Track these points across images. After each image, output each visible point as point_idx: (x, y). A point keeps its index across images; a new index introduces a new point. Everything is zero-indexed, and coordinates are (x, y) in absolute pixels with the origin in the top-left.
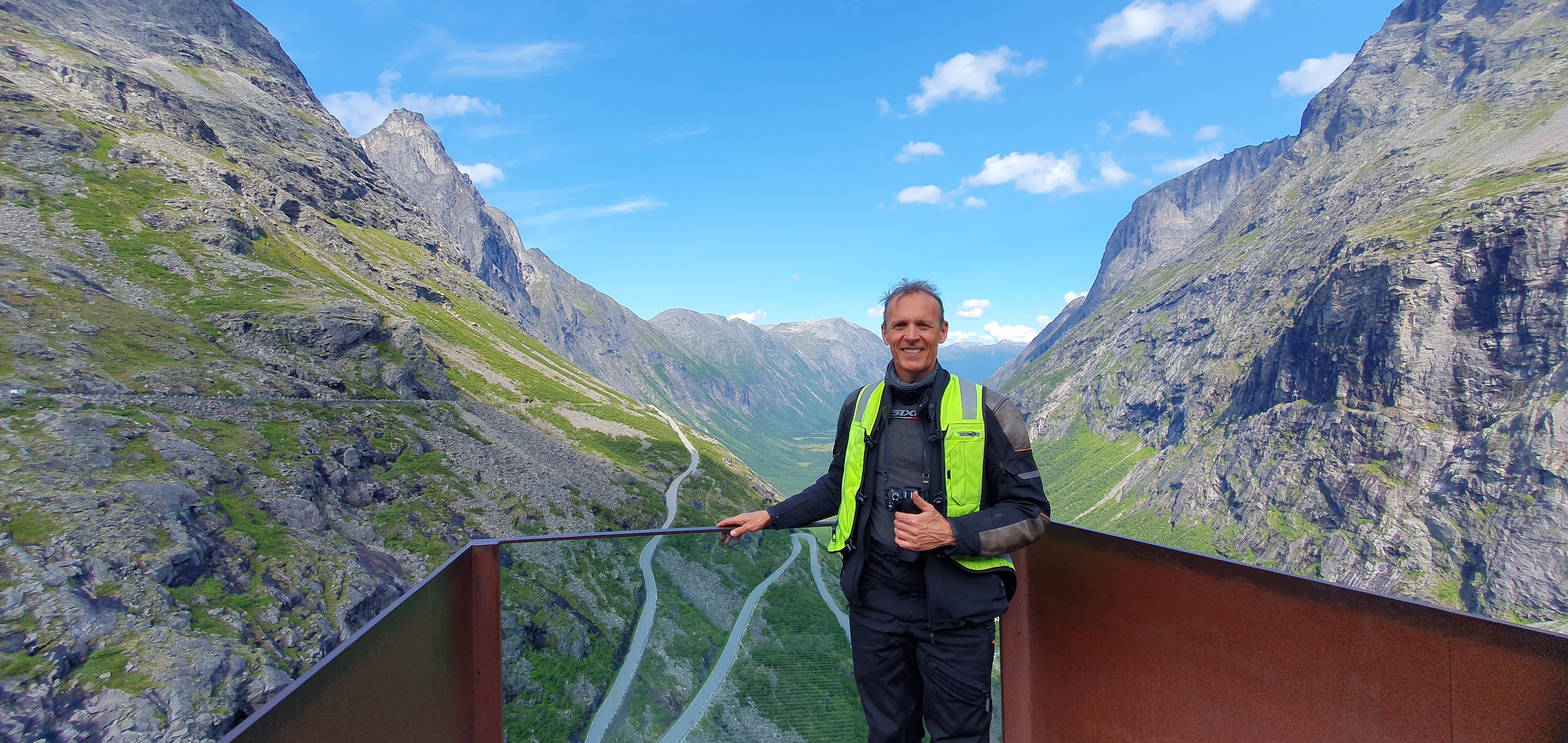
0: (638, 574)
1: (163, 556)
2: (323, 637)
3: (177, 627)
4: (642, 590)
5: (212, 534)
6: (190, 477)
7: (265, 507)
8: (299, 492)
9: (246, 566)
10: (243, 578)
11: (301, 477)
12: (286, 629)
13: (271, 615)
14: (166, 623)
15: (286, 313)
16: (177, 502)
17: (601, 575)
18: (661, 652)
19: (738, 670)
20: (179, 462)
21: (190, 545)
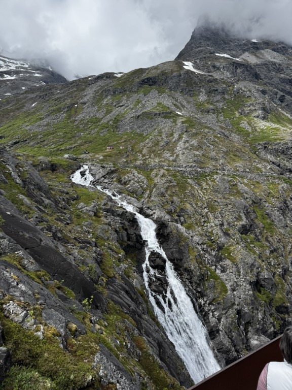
1: (240, 224)
2: (283, 267)
3: (242, 247)
5: (252, 220)
6: (247, 200)
7: (267, 214)
8: (278, 211)
9: (261, 233)
10: (260, 237)
11: (279, 205)
12: (271, 259)
13: (268, 252)
14: (240, 245)
15: (278, 141)
16: (243, 207)
20: (245, 194)
21: (246, 222)
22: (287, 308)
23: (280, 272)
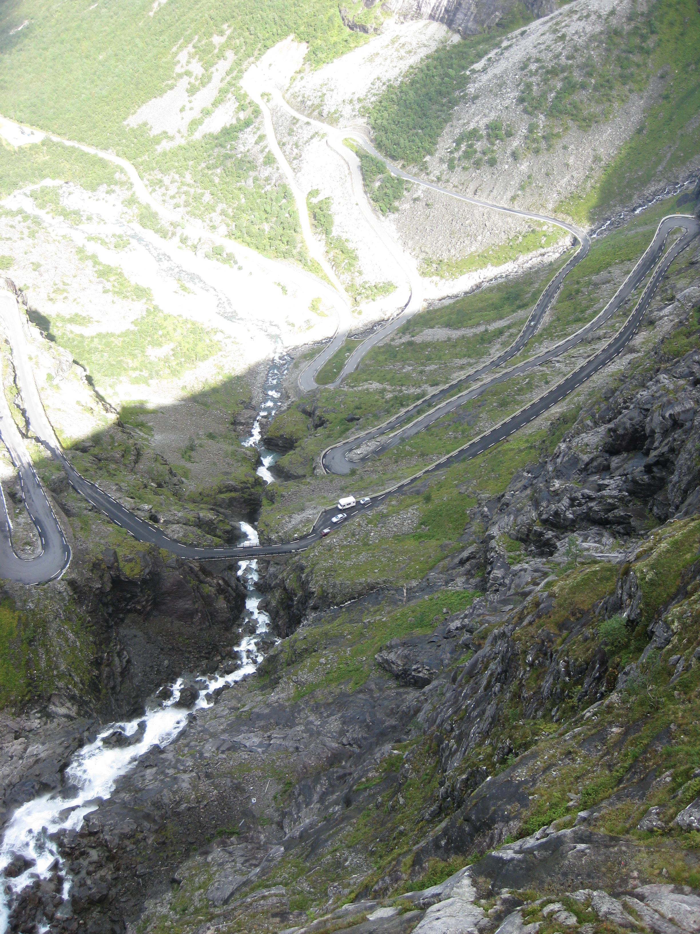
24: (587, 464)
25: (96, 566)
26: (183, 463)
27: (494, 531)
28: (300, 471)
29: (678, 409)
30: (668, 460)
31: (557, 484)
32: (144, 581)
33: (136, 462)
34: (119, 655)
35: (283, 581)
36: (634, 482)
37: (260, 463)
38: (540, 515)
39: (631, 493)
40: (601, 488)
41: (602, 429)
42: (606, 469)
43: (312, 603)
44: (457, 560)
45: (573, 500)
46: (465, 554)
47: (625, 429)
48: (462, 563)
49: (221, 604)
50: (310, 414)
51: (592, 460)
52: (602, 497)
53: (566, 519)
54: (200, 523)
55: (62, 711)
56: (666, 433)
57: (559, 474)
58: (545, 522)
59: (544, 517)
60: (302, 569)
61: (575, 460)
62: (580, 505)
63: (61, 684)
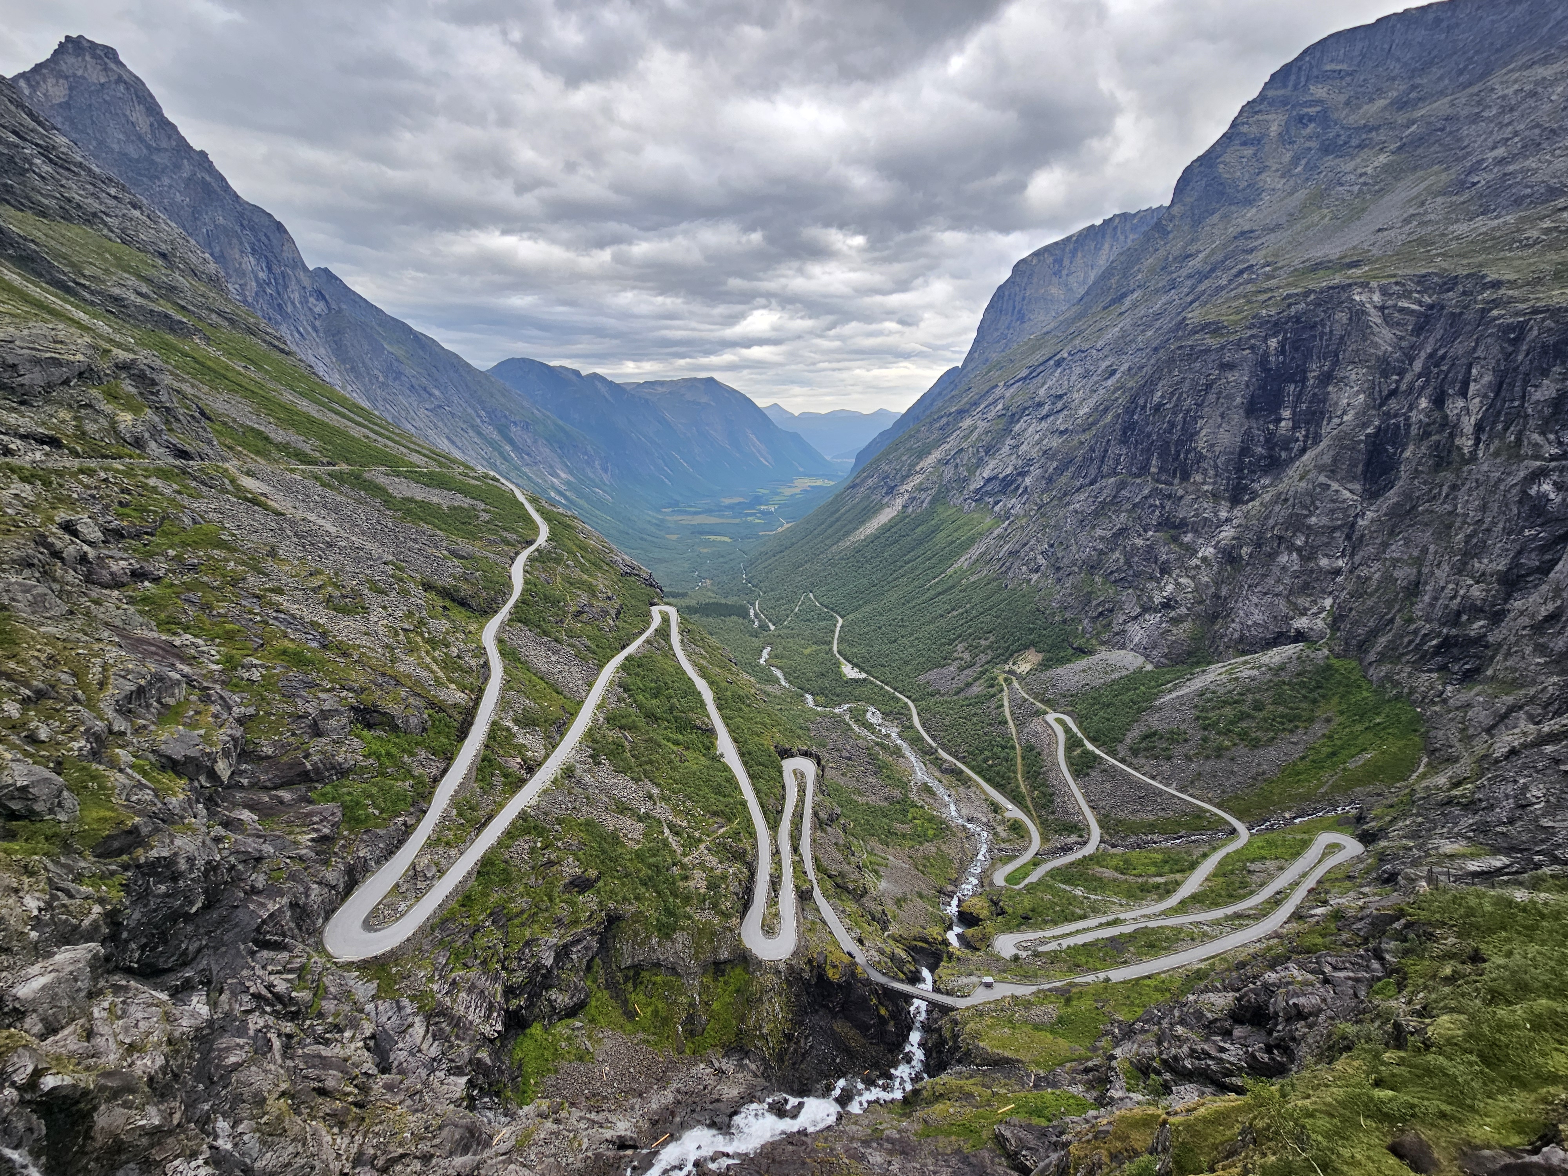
0: (481, 651)
2: (88, 730)
4: (486, 665)
8: (17, 573)
11: (17, 554)
12: (33, 725)
13: (11, 708)
17: (437, 653)
18: (510, 724)
19: (590, 735)
22: (134, 831)
23: (80, 749)
24: (1211, 1022)
25: (810, 962)
26: (895, 908)
27: (1118, 1052)
28: (978, 945)
29: (1301, 1001)
30: (1288, 1047)
31: (1180, 1030)
32: (839, 985)
33: (862, 896)
34: (807, 1038)
35: (940, 1028)
36: (1253, 1056)
37: (950, 928)
38: (1161, 1053)
39: (1250, 1066)
40: (1222, 1050)
41: (1231, 995)
42: (1227, 1034)
43: (957, 1056)
44: (1081, 1067)
45: (1193, 1051)
46: (1090, 1064)
47: (1249, 1001)
48: (1087, 1071)
49: (891, 1027)
50: (996, 904)
51: (1216, 1020)
52: (1221, 1059)
53: (1184, 1067)
54: (893, 957)
55: (753, 1067)
56: (1288, 1020)
57: (1182, 1022)
58: (1164, 1062)
59: (1164, 1056)
60: (955, 1022)
61: (1199, 1015)
62: (1199, 1059)
63: (759, 1044)
